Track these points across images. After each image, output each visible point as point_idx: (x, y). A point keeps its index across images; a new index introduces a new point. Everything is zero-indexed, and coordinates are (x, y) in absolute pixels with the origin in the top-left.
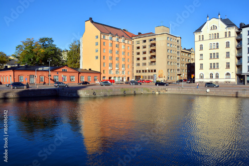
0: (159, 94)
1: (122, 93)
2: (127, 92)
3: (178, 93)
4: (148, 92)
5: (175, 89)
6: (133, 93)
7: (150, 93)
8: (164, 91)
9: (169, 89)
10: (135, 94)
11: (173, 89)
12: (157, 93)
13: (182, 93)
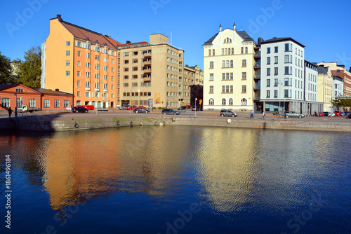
0: (164, 125)
1: (114, 124)
2: (121, 124)
3: (189, 124)
4: (149, 124)
5: (185, 119)
6: (129, 124)
7: (152, 124)
8: (171, 121)
9: (177, 119)
10: (132, 126)
11: (182, 119)
12: (161, 124)
13: (194, 124)
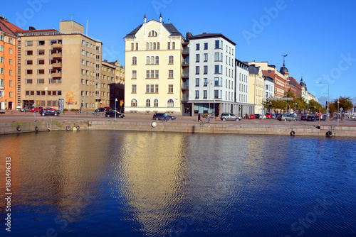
0: (78, 130)
1: (14, 130)
2: (22, 129)
3: (109, 129)
4: (59, 128)
5: (104, 123)
6: (33, 129)
7: (63, 129)
8: (86, 125)
9: (93, 123)
10: (37, 132)
11: (100, 122)
12: (75, 129)
13: (114, 129)
